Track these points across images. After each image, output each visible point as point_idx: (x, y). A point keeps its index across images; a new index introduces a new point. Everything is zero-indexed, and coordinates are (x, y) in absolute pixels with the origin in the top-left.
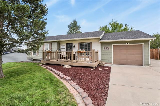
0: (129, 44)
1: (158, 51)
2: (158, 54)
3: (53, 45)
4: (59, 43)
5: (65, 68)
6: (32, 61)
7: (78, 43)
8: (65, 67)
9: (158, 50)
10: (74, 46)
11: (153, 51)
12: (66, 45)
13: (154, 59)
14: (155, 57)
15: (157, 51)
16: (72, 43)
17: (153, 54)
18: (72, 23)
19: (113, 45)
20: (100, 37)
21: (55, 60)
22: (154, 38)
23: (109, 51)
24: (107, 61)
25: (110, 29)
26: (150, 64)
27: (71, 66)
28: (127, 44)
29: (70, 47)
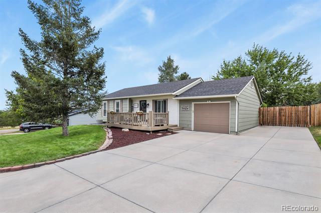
0: (210, 102)
1: (309, 111)
2: (309, 117)
3: (124, 103)
4: (131, 101)
6: (101, 123)
7: (152, 101)
8: (123, 130)
9: (309, 109)
10: (148, 104)
11: (298, 111)
12: (139, 103)
13: (300, 126)
14: (302, 122)
15: (307, 111)
16: (146, 101)
17: (298, 116)
19: (193, 103)
20: (173, 94)
21: (118, 123)
22: (235, 95)
23: (188, 112)
24: (185, 126)
25: (248, 63)
26: (236, 131)
27: (129, 129)
28: (208, 102)
29: (144, 106)
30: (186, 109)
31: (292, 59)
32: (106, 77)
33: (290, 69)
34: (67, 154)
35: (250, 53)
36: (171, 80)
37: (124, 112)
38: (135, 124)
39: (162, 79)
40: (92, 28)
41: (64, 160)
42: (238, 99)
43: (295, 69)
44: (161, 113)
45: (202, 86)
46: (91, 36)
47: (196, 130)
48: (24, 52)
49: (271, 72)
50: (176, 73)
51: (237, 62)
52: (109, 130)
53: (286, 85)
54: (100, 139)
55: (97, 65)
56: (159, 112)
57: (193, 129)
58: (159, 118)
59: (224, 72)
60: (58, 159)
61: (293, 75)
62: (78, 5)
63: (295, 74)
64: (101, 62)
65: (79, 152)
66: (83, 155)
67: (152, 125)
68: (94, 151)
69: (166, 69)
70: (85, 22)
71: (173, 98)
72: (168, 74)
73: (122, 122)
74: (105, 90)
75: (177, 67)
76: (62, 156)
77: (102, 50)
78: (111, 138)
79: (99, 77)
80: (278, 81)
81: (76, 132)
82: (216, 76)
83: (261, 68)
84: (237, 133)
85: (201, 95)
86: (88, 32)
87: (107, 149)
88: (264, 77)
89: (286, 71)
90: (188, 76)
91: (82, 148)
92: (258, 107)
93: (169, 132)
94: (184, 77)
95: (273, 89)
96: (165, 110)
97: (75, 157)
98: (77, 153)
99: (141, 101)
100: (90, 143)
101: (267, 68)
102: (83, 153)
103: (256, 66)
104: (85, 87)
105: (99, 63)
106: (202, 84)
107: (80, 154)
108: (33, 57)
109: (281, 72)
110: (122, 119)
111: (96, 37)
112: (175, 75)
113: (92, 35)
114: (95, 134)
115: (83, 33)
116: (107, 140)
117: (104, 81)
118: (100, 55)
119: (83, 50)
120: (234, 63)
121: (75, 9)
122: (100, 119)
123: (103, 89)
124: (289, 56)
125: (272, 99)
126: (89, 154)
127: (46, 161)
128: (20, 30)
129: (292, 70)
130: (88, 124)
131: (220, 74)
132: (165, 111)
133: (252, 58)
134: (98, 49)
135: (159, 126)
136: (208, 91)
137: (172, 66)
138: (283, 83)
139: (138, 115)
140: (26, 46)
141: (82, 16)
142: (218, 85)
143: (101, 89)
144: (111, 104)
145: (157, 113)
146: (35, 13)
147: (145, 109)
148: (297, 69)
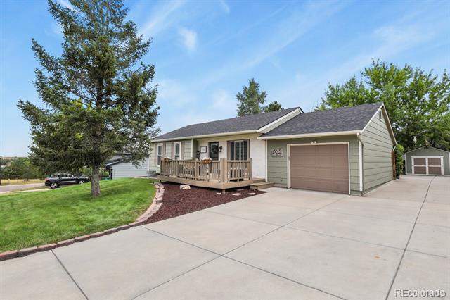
0: (316, 143)
3: (186, 147)
4: (196, 143)
5: (182, 189)
6: (154, 176)
7: (226, 143)
8: (182, 187)
10: (221, 148)
12: (207, 145)
16: (218, 142)
18: (248, 87)
19: (289, 146)
20: (258, 131)
21: (174, 176)
22: (357, 132)
23: (281, 159)
24: (277, 181)
25: (368, 87)
26: (361, 190)
27: (191, 186)
28: (312, 144)
29: (214, 150)
30: (278, 154)
31: (435, 78)
32: (159, 108)
33: (432, 93)
34: (81, 230)
35: (368, 73)
36: (256, 112)
37: (186, 159)
38: (199, 177)
39: (242, 112)
40: (138, 37)
41: (70, 243)
42: (361, 138)
43: (441, 94)
44: (240, 160)
45: (301, 120)
46: (137, 49)
47: (294, 187)
48: (41, 73)
49: (403, 98)
50: (263, 102)
51: (351, 85)
52: (162, 187)
53: (428, 118)
54: (142, 203)
55: (144, 90)
56: (238, 159)
57: (289, 185)
58: (236, 168)
59: (333, 100)
60: (63, 239)
61: (439, 102)
62: (120, 6)
63: (441, 101)
64: (150, 85)
65: (102, 227)
66: (106, 233)
67: (226, 180)
68: (126, 224)
69: (248, 97)
70: (130, 30)
71: (258, 138)
72: (250, 104)
73: (182, 175)
74: (156, 126)
75: (264, 93)
76: (71, 233)
77: (152, 68)
78: (160, 202)
79: (147, 107)
80: (416, 111)
81: (113, 190)
82: (320, 107)
83: (388, 92)
84: (362, 194)
85: (301, 133)
86: (133, 43)
87: (150, 220)
88: (394, 105)
89: (427, 97)
90: (280, 106)
91: (109, 219)
92: (390, 151)
93: (252, 191)
94: (275, 108)
95: (409, 124)
96: (246, 156)
97: (91, 237)
98: (97, 228)
99: (210, 143)
100: (125, 209)
101: (396, 93)
102: (108, 229)
103: (380, 91)
104: (128, 122)
105: (147, 87)
106: (301, 116)
107: (102, 230)
108: (51, 79)
109: (419, 98)
110: (181, 170)
111: (144, 51)
112: (261, 105)
113: (139, 47)
114: (137, 194)
115: (126, 45)
116: (154, 204)
117: (155, 114)
118: (148, 75)
119: (126, 69)
120: (346, 87)
121: (114, 12)
122: (153, 169)
123: (154, 126)
124: (430, 75)
125: (408, 139)
126: (116, 231)
127: (40, 244)
128: (34, 42)
129: (436, 94)
130: (135, 177)
131: (327, 104)
132: (246, 159)
133: (373, 80)
134: (147, 68)
135: (236, 180)
136: (312, 127)
137: (257, 93)
138: (423, 114)
139: (204, 164)
140: (42, 64)
141: (125, 21)
142: (328, 117)
143: (150, 126)
144: (168, 147)
145: (234, 161)
146: (58, 19)
147: (216, 156)
148: (444, 94)
